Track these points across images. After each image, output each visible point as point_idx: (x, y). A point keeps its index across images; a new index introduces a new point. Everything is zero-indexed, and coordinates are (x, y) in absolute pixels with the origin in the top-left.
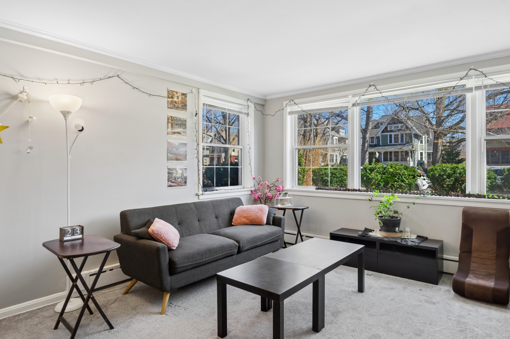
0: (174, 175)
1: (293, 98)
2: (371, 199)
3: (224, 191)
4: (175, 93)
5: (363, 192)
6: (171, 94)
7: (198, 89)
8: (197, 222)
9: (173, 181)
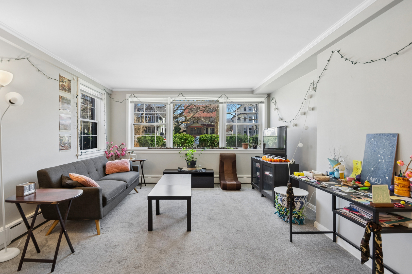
0: (63, 141)
1: (134, 93)
2: (181, 152)
3: (90, 152)
4: (64, 79)
5: (176, 149)
6: (61, 79)
7: (77, 78)
8: (88, 174)
9: (63, 146)
